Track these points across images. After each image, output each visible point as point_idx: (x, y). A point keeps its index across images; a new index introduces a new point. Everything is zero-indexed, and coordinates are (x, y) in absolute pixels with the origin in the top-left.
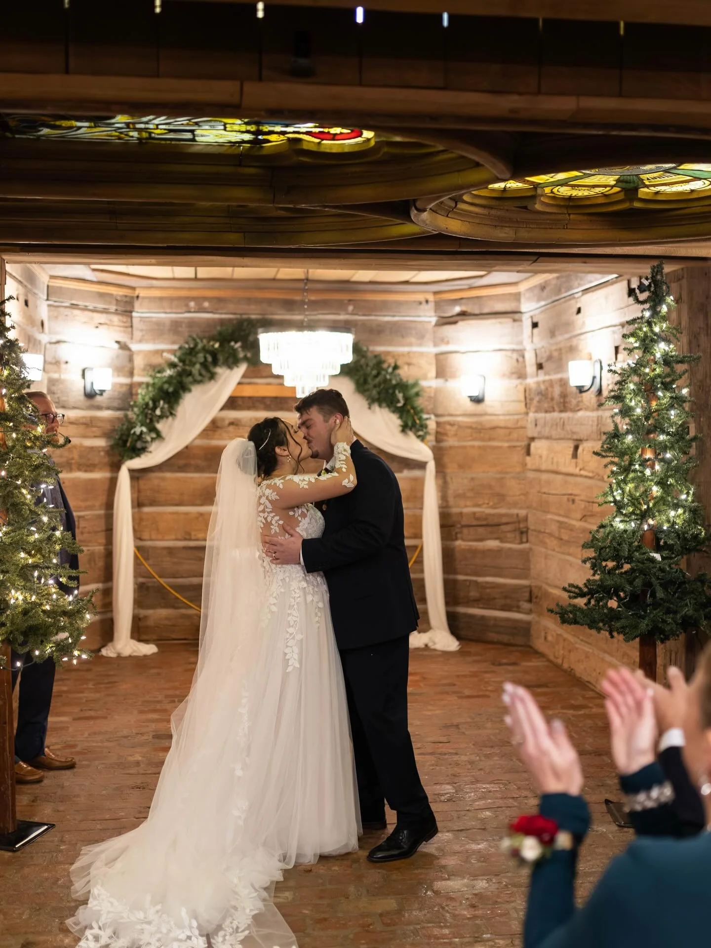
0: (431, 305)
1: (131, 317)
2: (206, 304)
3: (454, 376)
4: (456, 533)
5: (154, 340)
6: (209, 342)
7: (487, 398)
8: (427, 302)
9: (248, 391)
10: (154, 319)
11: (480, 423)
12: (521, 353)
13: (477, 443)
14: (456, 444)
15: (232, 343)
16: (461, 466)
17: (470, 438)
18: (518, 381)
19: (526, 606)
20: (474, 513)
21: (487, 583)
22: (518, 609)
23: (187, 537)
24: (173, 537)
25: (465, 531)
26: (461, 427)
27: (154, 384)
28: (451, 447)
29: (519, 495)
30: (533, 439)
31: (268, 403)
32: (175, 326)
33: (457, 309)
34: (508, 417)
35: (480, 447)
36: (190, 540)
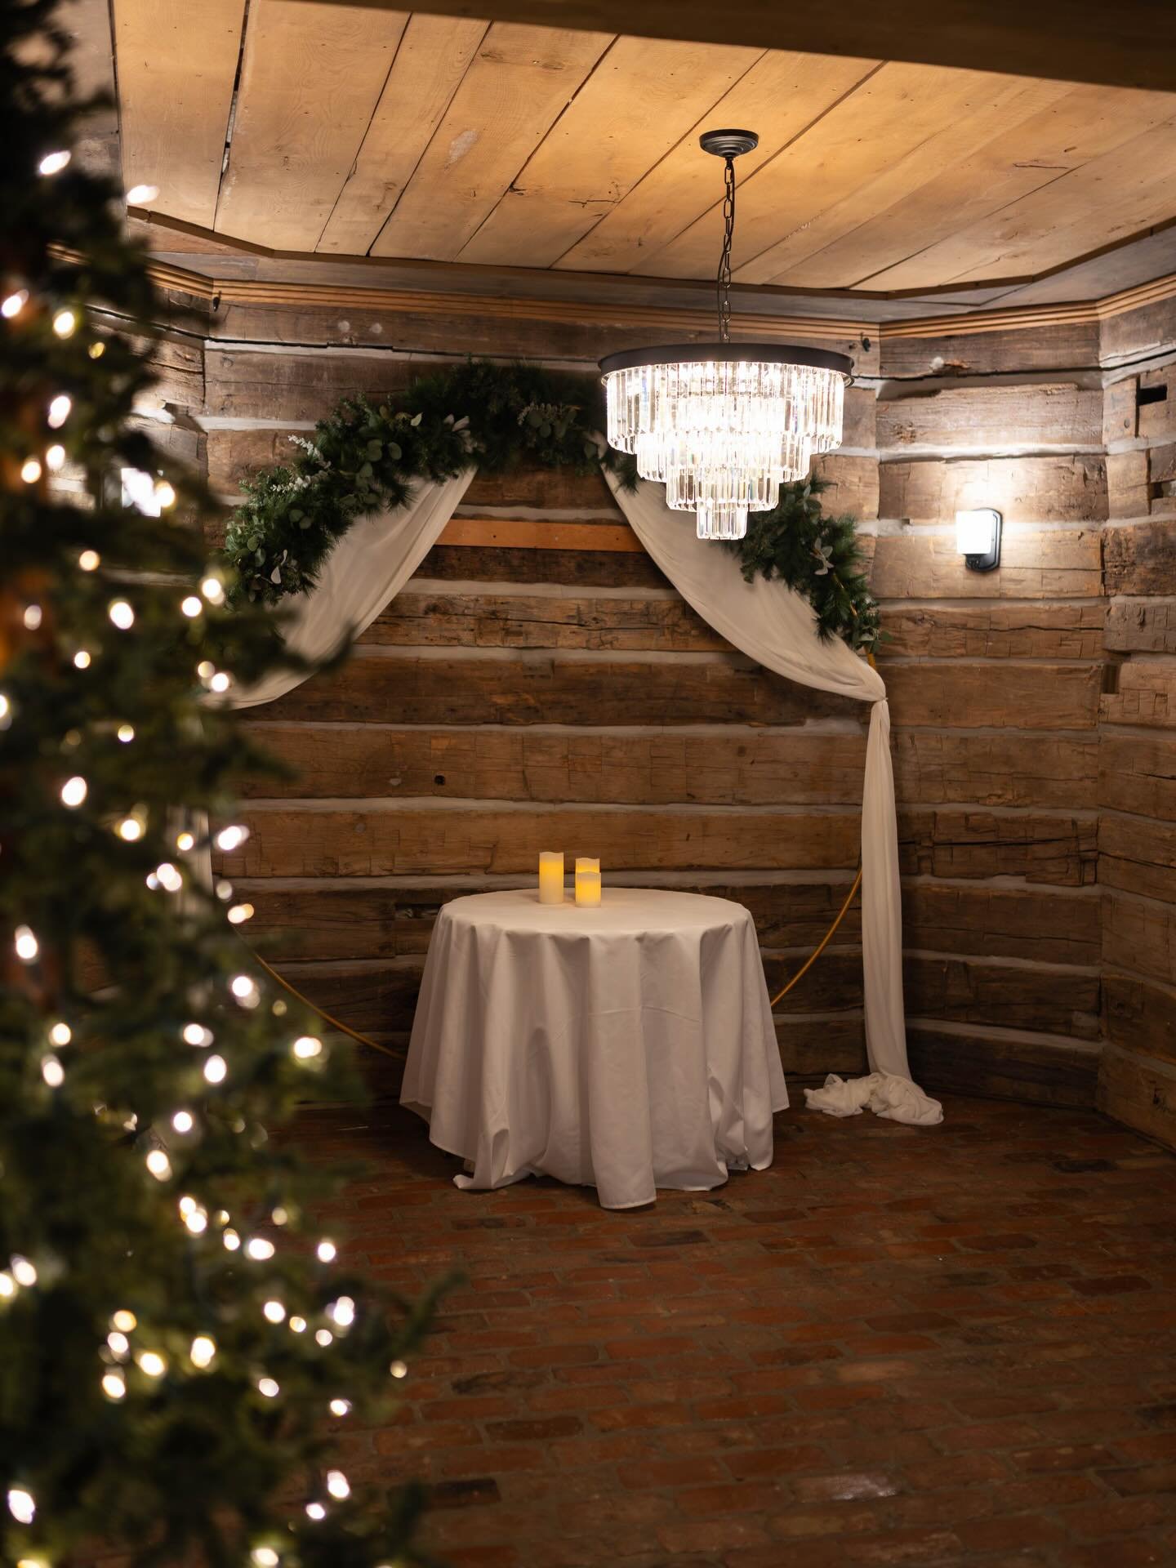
0: (875, 351)
1: (203, 351)
2: (378, 328)
3: (925, 512)
4: (920, 859)
5: (254, 409)
6: (393, 414)
7: (1004, 563)
8: (866, 345)
9: (473, 535)
10: (256, 358)
11: (988, 617)
12: (1097, 463)
13: (976, 663)
14: (927, 662)
15: (450, 419)
16: (935, 713)
17: (962, 651)
18: (1083, 526)
19: (1084, 1020)
20: (967, 817)
21: (992, 969)
22: (1069, 1030)
23: (331, 870)
24: (297, 870)
25: (942, 855)
26: (937, 624)
27: (262, 510)
28: (913, 670)
29: (1081, 779)
30: (1126, 655)
31: (515, 562)
32: (306, 376)
33: (938, 362)
34: (1056, 605)
35: (984, 671)
36: (334, 876)
